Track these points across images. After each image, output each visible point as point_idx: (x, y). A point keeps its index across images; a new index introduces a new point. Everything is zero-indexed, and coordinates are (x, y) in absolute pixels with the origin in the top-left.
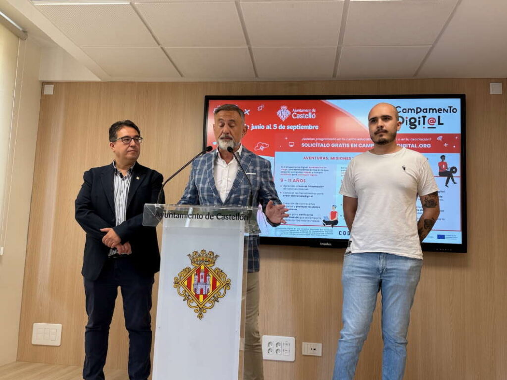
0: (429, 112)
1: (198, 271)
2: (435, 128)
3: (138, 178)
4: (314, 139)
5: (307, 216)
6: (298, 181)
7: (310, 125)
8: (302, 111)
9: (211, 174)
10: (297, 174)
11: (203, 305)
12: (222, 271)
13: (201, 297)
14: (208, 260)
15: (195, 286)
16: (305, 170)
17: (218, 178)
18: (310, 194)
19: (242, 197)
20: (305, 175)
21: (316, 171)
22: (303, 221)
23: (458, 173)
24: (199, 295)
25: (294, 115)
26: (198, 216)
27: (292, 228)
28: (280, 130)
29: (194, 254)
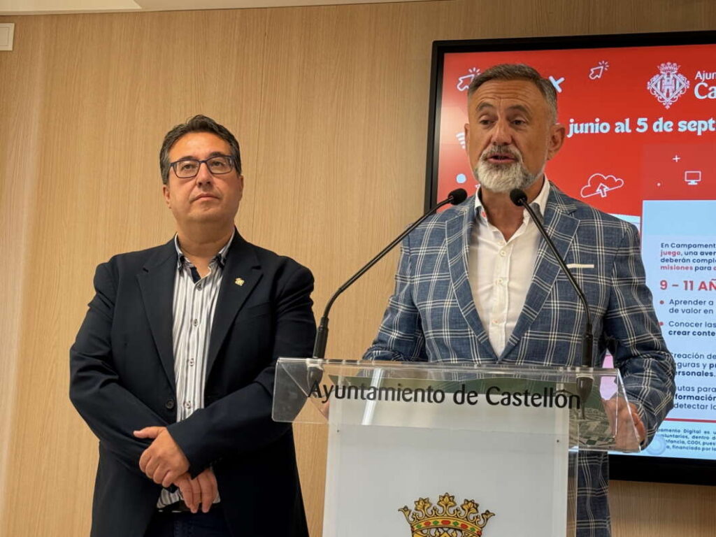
3: (240, 282)
9: (459, 270)
10: (712, 265)
17: (480, 283)
19: (553, 337)
25: (701, 88)
26: (432, 394)
27: (698, 432)
28: (658, 133)
29: (420, 507)
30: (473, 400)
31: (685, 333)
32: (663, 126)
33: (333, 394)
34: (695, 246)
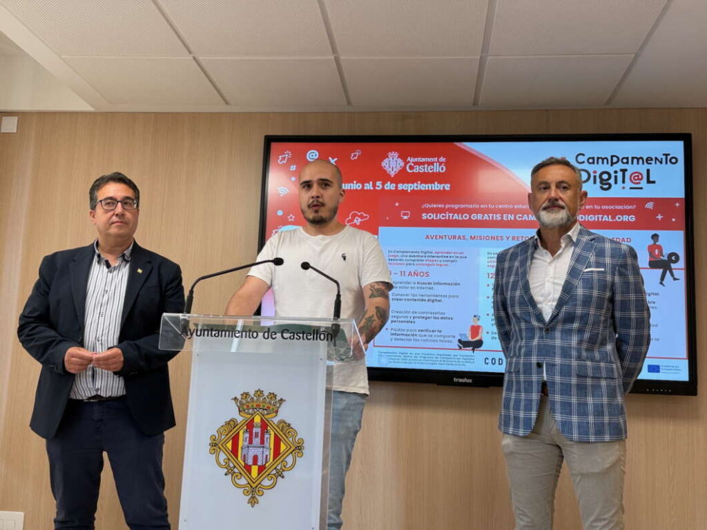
0: (632, 163)
1: (250, 425)
2: (641, 188)
3: (140, 271)
4: (443, 206)
5: (431, 333)
6: (417, 276)
7: (436, 183)
8: (424, 160)
10: (415, 263)
11: (257, 483)
12: (289, 425)
13: (255, 469)
14: (266, 406)
15: (245, 451)
16: (429, 256)
18: (436, 296)
20: (429, 265)
21: (446, 259)
22: (425, 341)
23: (681, 264)
24: (250, 466)
25: (410, 166)
26: (251, 333)
27: (407, 354)
28: (388, 190)
29: (243, 397)
30: (274, 336)
31: (400, 300)
32: (390, 186)
33: (195, 334)
34: (406, 252)
